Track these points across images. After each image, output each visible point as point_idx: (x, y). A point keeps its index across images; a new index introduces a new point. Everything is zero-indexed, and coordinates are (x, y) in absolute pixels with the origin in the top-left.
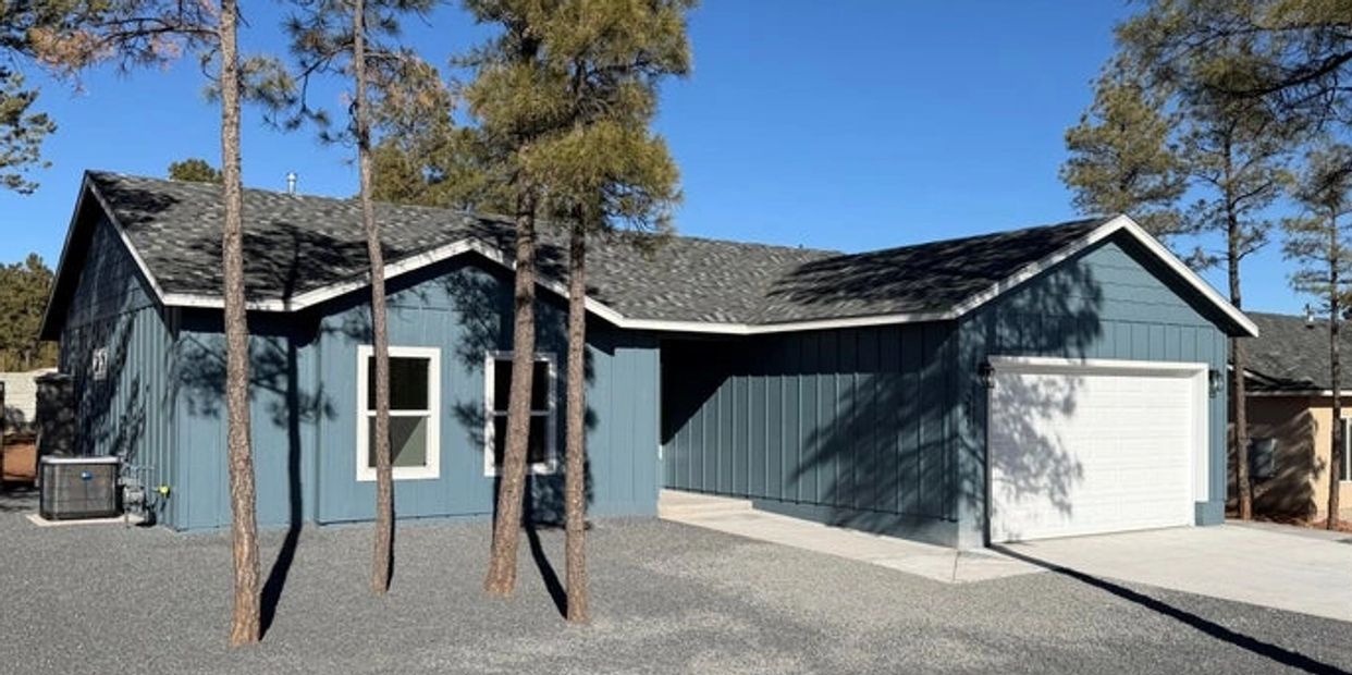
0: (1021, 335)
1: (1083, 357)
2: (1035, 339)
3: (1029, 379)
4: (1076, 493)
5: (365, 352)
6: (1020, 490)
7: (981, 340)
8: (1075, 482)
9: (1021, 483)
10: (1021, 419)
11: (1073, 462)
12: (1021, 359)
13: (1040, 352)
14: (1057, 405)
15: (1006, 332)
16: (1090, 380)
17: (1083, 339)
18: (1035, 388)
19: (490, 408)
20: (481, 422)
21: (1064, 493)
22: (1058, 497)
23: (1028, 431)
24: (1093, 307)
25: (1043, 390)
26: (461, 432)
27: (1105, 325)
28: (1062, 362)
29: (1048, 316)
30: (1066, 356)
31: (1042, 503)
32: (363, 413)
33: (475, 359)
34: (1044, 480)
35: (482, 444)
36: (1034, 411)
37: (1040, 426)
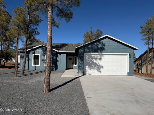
0: (90, 50)
1: (101, 53)
2: (92, 51)
3: (93, 56)
4: (102, 70)
5: (33, 55)
6: (91, 69)
7: (83, 51)
8: (102, 69)
9: (92, 68)
10: (91, 60)
11: (101, 66)
12: (90, 53)
13: (93, 52)
14: (98, 59)
15: (87, 50)
16: (104, 56)
17: (101, 50)
18: (94, 57)
19: (45, 60)
20: (44, 61)
21: (100, 70)
22: (98, 70)
23: (93, 62)
24: (103, 47)
25: (95, 57)
26: (42, 62)
27: (106, 49)
28: (97, 53)
29: (95, 48)
30: (98, 53)
31: (95, 71)
32: (33, 60)
33: (44, 55)
34: (96, 68)
35: (44, 63)
36: (94, 59)
37: (95, 61)
